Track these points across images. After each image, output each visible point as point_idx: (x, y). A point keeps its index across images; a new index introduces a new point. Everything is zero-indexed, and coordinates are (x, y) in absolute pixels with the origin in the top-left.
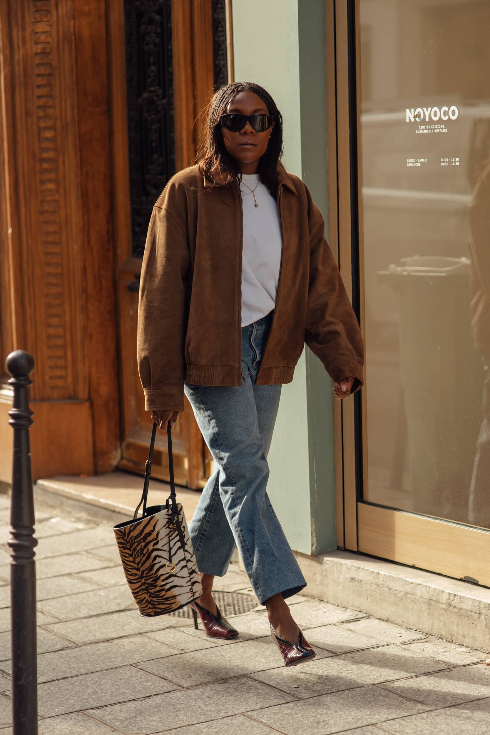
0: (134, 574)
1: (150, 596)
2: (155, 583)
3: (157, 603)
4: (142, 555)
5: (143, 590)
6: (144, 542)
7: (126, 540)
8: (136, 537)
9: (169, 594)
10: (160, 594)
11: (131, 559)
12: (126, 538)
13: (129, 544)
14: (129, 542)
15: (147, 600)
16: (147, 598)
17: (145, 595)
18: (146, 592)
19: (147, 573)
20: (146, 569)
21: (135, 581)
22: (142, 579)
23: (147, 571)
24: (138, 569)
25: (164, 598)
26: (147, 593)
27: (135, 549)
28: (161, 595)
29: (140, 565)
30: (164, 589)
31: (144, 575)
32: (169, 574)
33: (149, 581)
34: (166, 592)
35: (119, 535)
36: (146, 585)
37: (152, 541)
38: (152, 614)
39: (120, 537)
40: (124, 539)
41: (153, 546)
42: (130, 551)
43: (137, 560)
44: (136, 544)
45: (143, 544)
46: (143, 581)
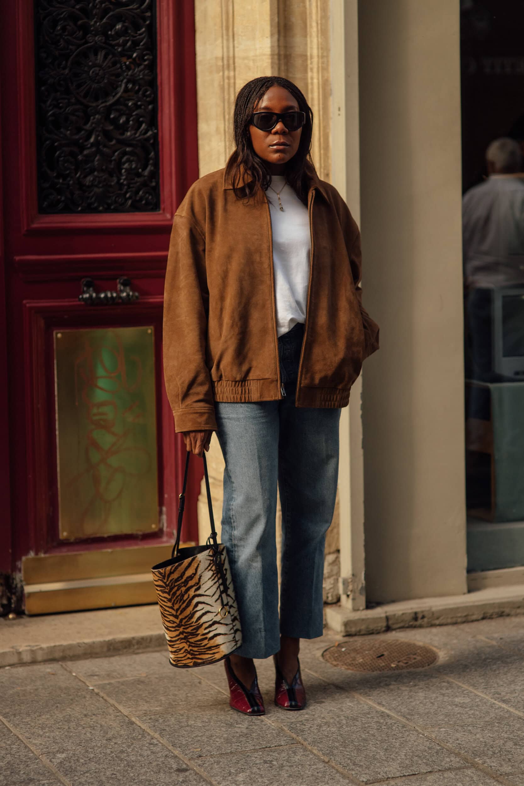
0: (172, 621)
1: (189, 646)
2: (196, 632)
3: (198, 653)
4: (182, 602)
5: (182, 639)
6: (185, 586)
7: (165, 583)
8: (177, 580)
9: (212, 643)
10: (201, 644)
11: (169, 604)
12: (165, 581)
13: (168, 588)
14: (168, 585)
15: (186, 650)
16: (187, 647)
17: (184, 645)
18: (185, 641)
19: (186, 622)
20: (186, 617)
21: (173, 629)
22: (180, 627)
23: (186, 620)
24: (176, 617)
25: (206, 647)
26: (186, 643)
27: (175, 594)
28: (203, 645)
29: (179, 612)
30: (206, 638)
31: (183, 624)
32: (213, 621)
33: (189, 630)
34: (208, 641)
35: (158, 577)
36: (185, 634)
37: (194, 586)
38: (191, 664)
39: (159, 579)
40: (163, 582)
41: (195, 591)
42: (169, 595)
43: (176, 607)
44: (176, 588)
45: (183, 589)
46: (181, 629)
